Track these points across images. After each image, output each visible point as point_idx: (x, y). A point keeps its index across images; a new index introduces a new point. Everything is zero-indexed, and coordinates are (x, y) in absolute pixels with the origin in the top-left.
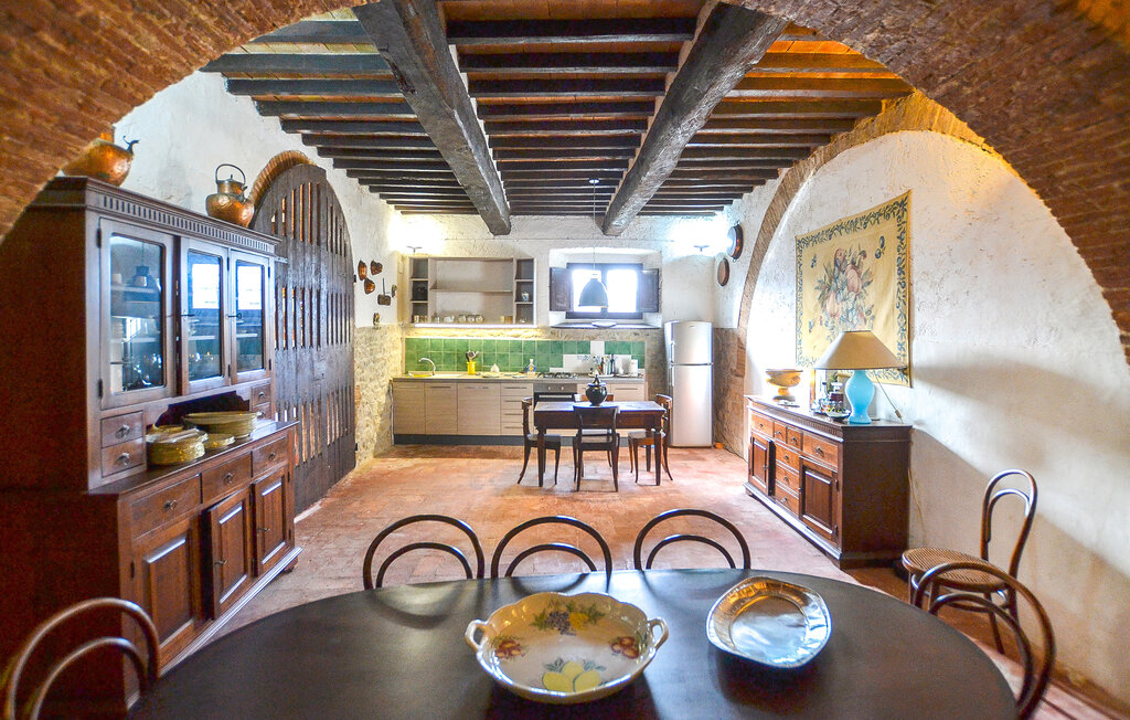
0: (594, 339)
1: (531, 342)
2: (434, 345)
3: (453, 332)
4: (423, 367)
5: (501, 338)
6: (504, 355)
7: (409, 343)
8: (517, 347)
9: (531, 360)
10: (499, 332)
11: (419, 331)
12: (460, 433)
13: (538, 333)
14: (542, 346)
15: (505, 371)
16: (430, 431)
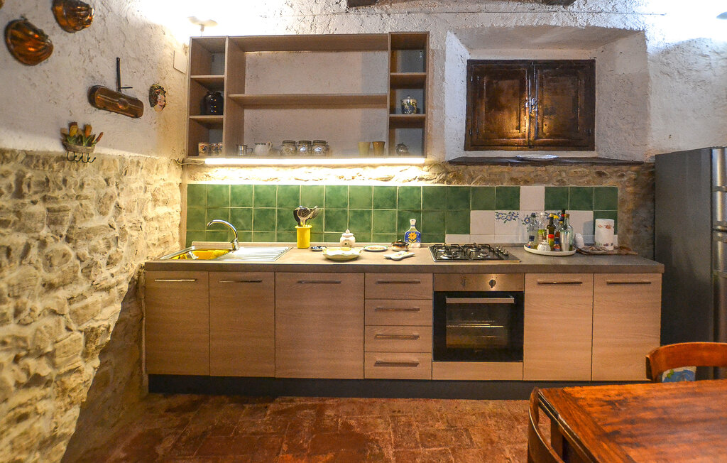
0: (526, 182)
1: (413, 188)
2: (238, 195)
3: (272, 172)
4: (218, 234)
5: (358, 182)
6: (362, 214)
7: (194, 194)
8: (388, 198)
9: (413, 222)
10: (354, 171)
11: (211, 172)
12: (279, 374)
13: (425, 173)
14: (432, 196)
15: (364, 240)
16: (220, 369)
